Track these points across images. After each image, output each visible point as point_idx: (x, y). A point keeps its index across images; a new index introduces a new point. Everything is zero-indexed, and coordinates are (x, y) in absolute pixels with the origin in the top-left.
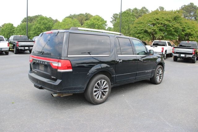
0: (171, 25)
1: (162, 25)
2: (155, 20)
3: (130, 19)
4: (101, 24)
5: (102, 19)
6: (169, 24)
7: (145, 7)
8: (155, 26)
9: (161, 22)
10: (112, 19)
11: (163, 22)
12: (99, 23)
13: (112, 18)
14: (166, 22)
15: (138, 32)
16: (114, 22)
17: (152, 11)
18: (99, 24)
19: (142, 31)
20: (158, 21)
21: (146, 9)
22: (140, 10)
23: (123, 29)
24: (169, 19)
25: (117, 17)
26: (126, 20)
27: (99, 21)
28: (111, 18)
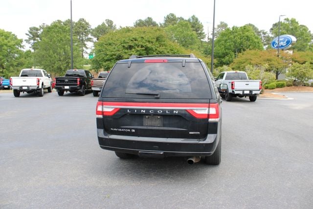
0: (154, 49)
1: (144, 48)
2: (132, 40)
3: (65, 36)
4: (14, 45)
5: (14, 35)
6: (153, 46)
7: (83, 19)
8: (133, 50)
9: (141, 43)
10: (29, 37)
11: (144, 45)
12: (9, 42)
13: (28, 35)
14: (147, 43)
15: (106, 58)
16: (32, 41)
17: (121, 27)
18: (9, 44)
19: (114, 57)
20: (136, 42)
21: (85, 22)
22: (76, 24)
23: (55, 54)
24: (151, 40)
25: (36, 33)
26: (59, 38)
27: (9, 39)
28: (26, 34)
